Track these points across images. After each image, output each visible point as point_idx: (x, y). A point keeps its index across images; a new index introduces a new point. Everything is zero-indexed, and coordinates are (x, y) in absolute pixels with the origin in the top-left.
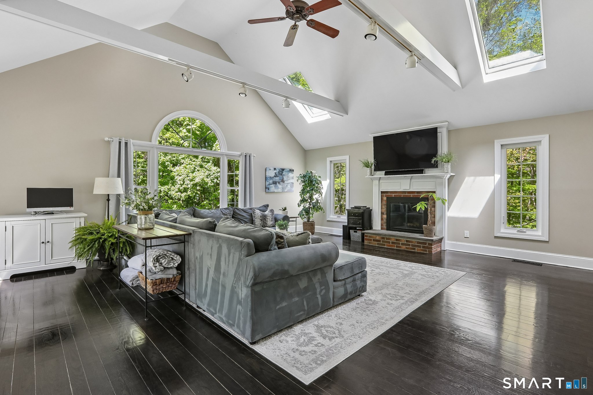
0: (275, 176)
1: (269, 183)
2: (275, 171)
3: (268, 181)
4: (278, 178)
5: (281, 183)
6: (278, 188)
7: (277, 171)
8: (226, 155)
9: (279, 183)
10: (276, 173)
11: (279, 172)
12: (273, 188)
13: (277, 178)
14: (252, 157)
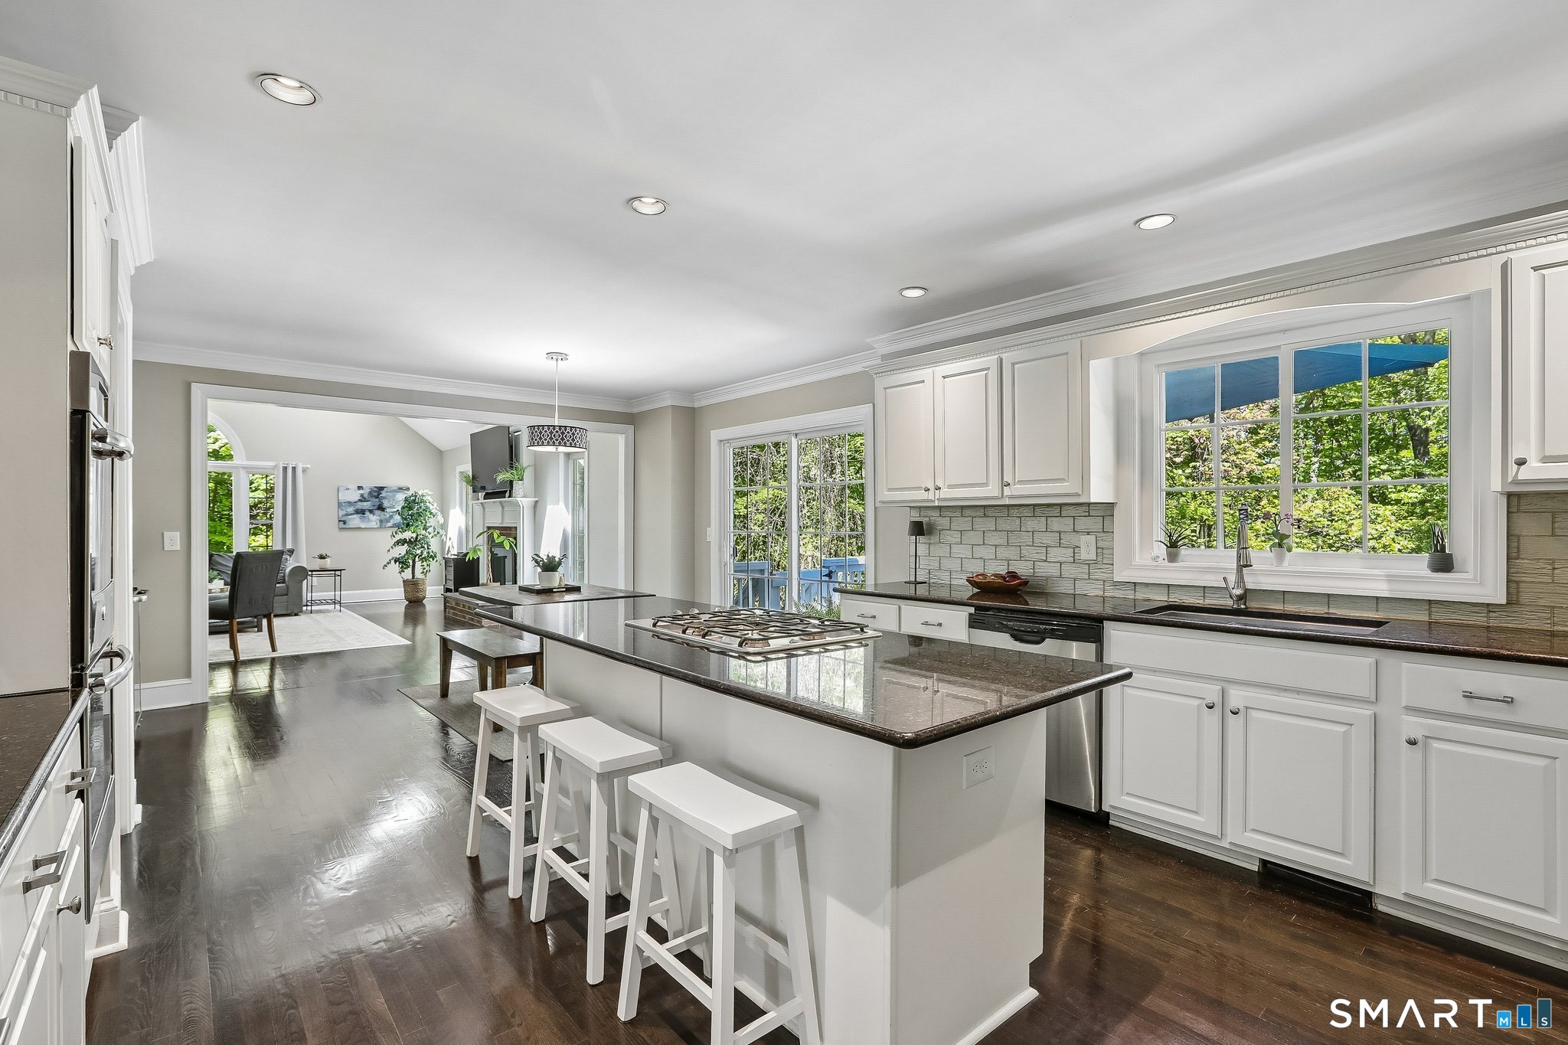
0: (360, 501)
1: (345, 512)
2: (361, 492)
3: (343, 508)
4: (369, 503)
5: (378, 512)
6: (369, 520)
7: (365, 492)
8: (243, 468)
9: (371, 511)
10: (362, 495)
11: (370, 493)
12: (355, 521)
13: (365, 504)
14: (299, 472)
